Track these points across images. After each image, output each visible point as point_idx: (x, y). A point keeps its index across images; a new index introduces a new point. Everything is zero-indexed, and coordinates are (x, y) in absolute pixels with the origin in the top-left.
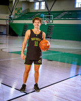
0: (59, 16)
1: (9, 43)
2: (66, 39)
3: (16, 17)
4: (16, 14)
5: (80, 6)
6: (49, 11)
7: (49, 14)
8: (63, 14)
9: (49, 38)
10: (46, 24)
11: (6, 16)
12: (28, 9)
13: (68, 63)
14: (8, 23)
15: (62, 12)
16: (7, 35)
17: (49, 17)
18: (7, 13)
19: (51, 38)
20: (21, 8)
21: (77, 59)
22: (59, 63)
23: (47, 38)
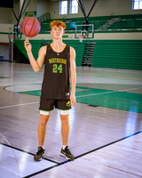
0: (105, 26)
1: (15, 76)
2: (117, 67)
6: (86, 18)
7: (85, 22)
8: (111, 22)
9: (86, 65)
10: (81, 40)
11: (8, 27)
12: (48, 14)
13: (121, 109)
14: (12, 40)
16: (10, 61)
17: (87, 28)
18: (10, 22)
19: (90, 66)
20: (35, 13)
21: (137, 102)
22: (105, 110)
23: (83, 65)
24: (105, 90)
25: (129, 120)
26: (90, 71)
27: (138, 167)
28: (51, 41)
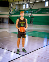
1: (10, 28)
2: (41, 24)
3: (13, 13)
4: (13, 12)
5: (48, 6)
6: (31, 9)
7: (31, 11)
8: (38, 11)
9: (31, 24)
10: (29, 16)
11: (8, 13)
12: (19, 9)
13: (42, 37)
15: (38, 9)
16: (8, 23)
17: (31, 13)
18: (8, 11)
19: (32, 24)
20: (16, 8)
21: (47, 35)
22: (37, 38)
23: (30, 24)
24: (37, 32)
25: (45, 41)
26: (32, 26)
27: (48, 56)
28: (20, 17)
